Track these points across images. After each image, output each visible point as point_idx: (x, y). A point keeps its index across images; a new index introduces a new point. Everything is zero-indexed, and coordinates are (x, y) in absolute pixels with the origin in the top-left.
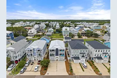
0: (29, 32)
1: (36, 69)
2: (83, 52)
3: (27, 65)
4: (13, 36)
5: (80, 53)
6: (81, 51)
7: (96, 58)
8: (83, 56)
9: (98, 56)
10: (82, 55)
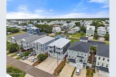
0: (53, 29)
1: (32, 60)
2: (81, 56)
3: (30, 55)
4: (39, 32)
5: (78, 56)
6: (79, 54)
7: (99, 67)
8: (81, 61)
9: (103, 65)
10: (79, 59)
